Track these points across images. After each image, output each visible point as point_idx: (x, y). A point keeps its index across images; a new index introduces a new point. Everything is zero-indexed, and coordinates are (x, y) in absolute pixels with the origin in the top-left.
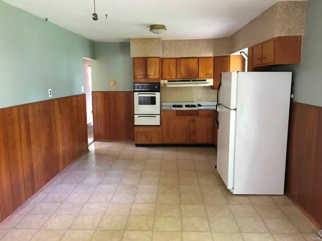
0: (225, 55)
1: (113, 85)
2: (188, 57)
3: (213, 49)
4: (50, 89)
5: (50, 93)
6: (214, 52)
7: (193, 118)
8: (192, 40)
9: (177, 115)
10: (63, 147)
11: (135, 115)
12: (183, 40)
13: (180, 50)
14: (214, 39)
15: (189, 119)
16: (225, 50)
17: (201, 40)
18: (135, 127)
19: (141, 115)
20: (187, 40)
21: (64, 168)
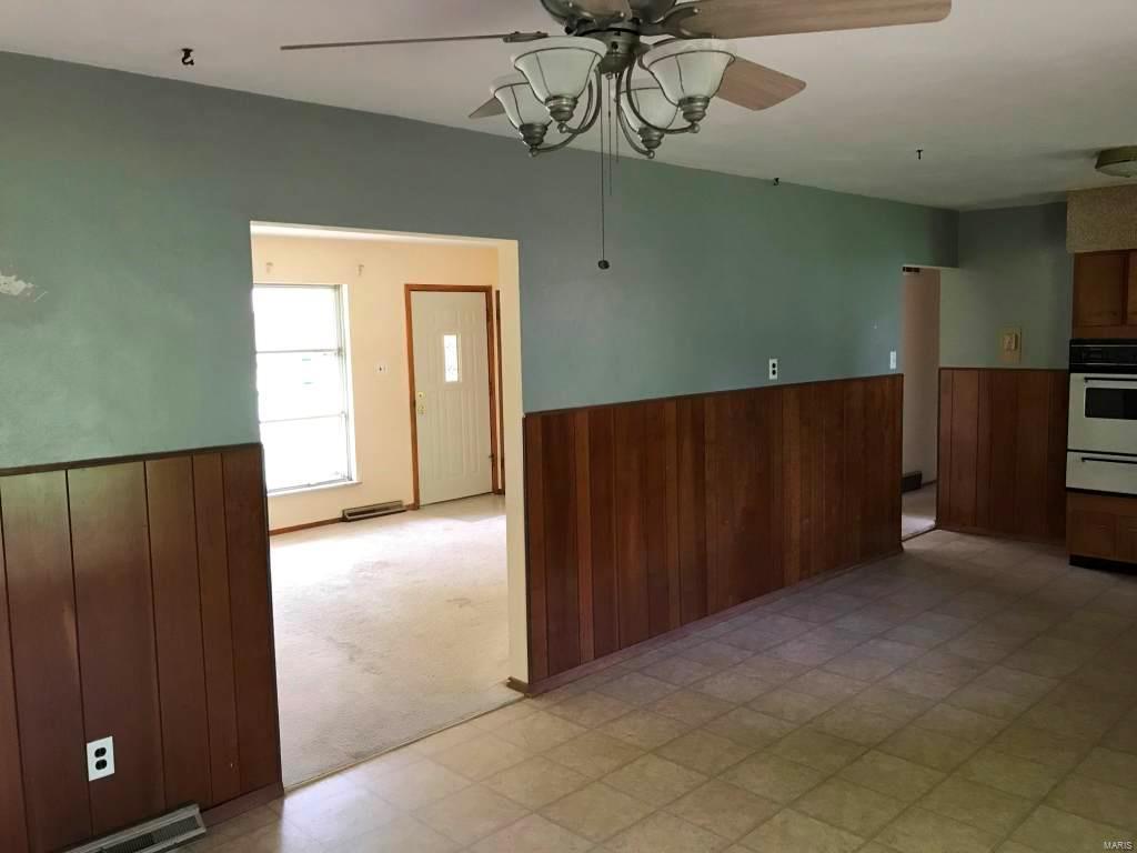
1: (1009, 349)
4: (772, 358)
5: (771, 369)
10: (801, 520)
11: (1069, 453)
18: (1069, 494)
19: (1092, 456)
21: (801, 579)
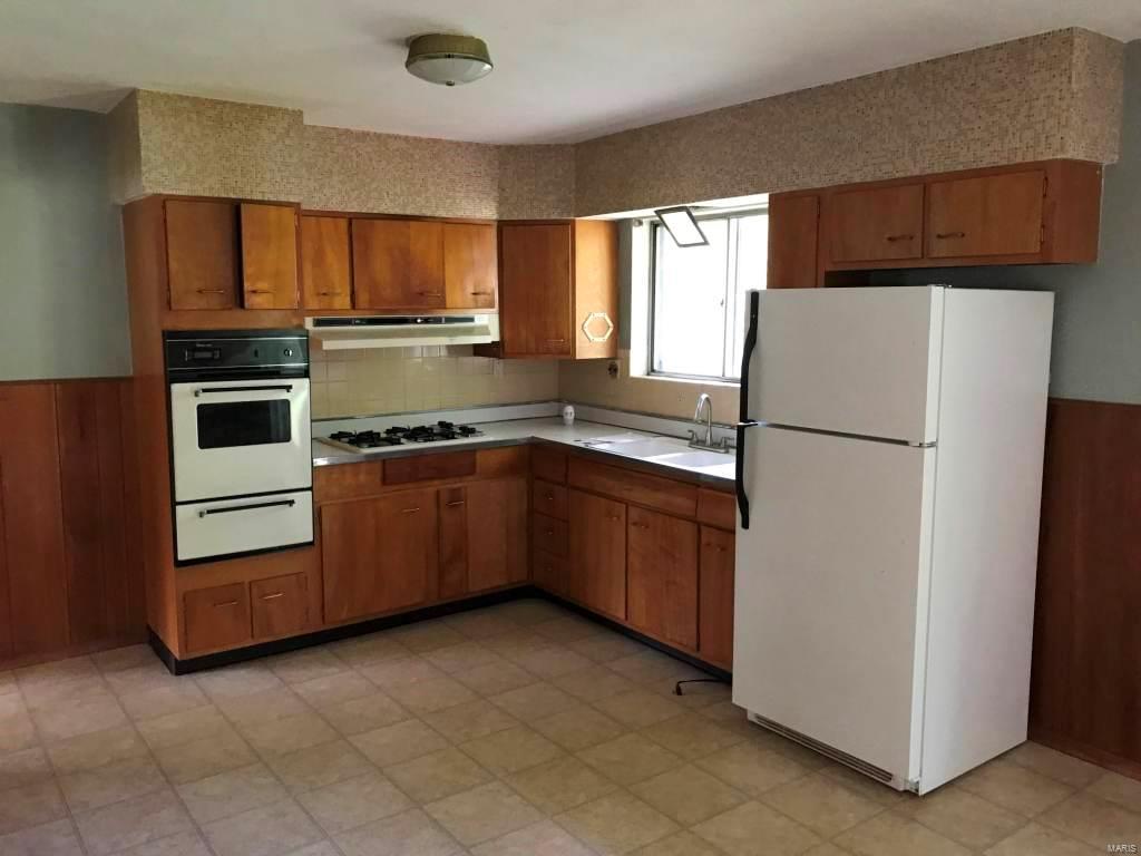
0: (553, 217)
2: (401, 212)
3: (496, 188)
6: (501, 202)
7: (455, 486)
8: (415, 139)
9: (385, 481)
11: (179, 508)
12: (378, 136)
13: (368, 180)
14: (498, 147)
15: (438, 492)
16: (551, 198)
17: (451, 142)
18: (181, 570)
20: (396, 137)
